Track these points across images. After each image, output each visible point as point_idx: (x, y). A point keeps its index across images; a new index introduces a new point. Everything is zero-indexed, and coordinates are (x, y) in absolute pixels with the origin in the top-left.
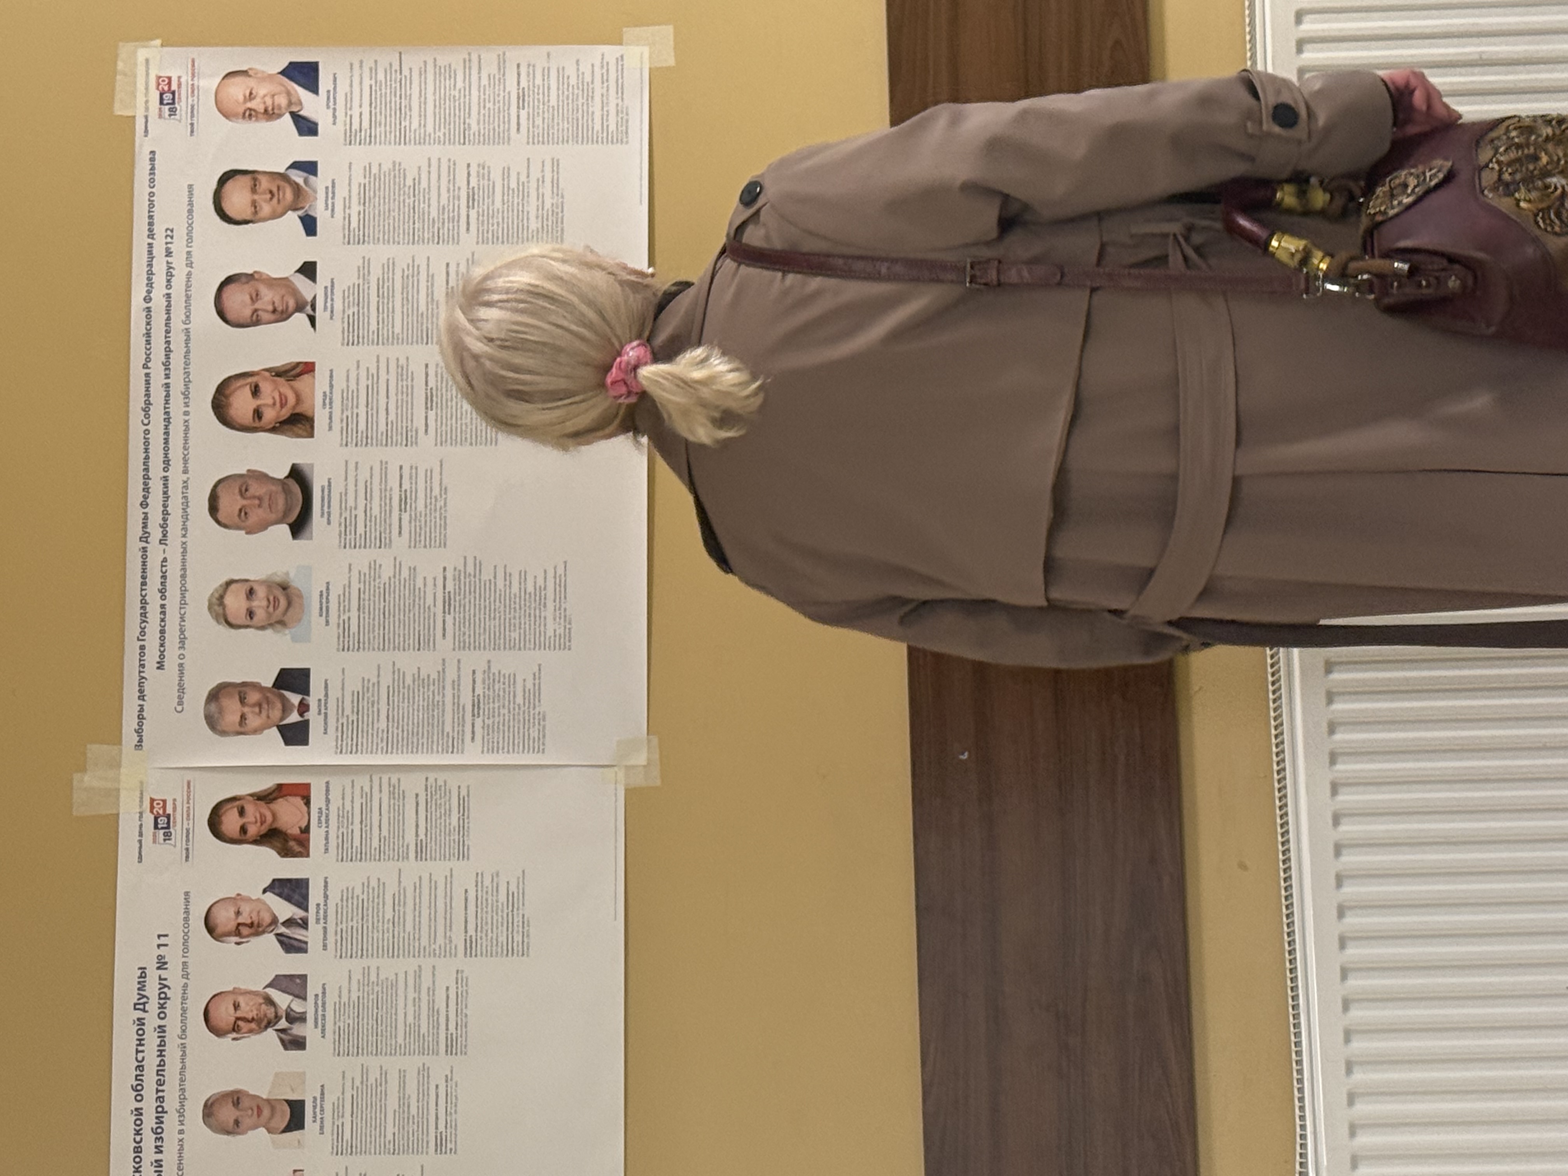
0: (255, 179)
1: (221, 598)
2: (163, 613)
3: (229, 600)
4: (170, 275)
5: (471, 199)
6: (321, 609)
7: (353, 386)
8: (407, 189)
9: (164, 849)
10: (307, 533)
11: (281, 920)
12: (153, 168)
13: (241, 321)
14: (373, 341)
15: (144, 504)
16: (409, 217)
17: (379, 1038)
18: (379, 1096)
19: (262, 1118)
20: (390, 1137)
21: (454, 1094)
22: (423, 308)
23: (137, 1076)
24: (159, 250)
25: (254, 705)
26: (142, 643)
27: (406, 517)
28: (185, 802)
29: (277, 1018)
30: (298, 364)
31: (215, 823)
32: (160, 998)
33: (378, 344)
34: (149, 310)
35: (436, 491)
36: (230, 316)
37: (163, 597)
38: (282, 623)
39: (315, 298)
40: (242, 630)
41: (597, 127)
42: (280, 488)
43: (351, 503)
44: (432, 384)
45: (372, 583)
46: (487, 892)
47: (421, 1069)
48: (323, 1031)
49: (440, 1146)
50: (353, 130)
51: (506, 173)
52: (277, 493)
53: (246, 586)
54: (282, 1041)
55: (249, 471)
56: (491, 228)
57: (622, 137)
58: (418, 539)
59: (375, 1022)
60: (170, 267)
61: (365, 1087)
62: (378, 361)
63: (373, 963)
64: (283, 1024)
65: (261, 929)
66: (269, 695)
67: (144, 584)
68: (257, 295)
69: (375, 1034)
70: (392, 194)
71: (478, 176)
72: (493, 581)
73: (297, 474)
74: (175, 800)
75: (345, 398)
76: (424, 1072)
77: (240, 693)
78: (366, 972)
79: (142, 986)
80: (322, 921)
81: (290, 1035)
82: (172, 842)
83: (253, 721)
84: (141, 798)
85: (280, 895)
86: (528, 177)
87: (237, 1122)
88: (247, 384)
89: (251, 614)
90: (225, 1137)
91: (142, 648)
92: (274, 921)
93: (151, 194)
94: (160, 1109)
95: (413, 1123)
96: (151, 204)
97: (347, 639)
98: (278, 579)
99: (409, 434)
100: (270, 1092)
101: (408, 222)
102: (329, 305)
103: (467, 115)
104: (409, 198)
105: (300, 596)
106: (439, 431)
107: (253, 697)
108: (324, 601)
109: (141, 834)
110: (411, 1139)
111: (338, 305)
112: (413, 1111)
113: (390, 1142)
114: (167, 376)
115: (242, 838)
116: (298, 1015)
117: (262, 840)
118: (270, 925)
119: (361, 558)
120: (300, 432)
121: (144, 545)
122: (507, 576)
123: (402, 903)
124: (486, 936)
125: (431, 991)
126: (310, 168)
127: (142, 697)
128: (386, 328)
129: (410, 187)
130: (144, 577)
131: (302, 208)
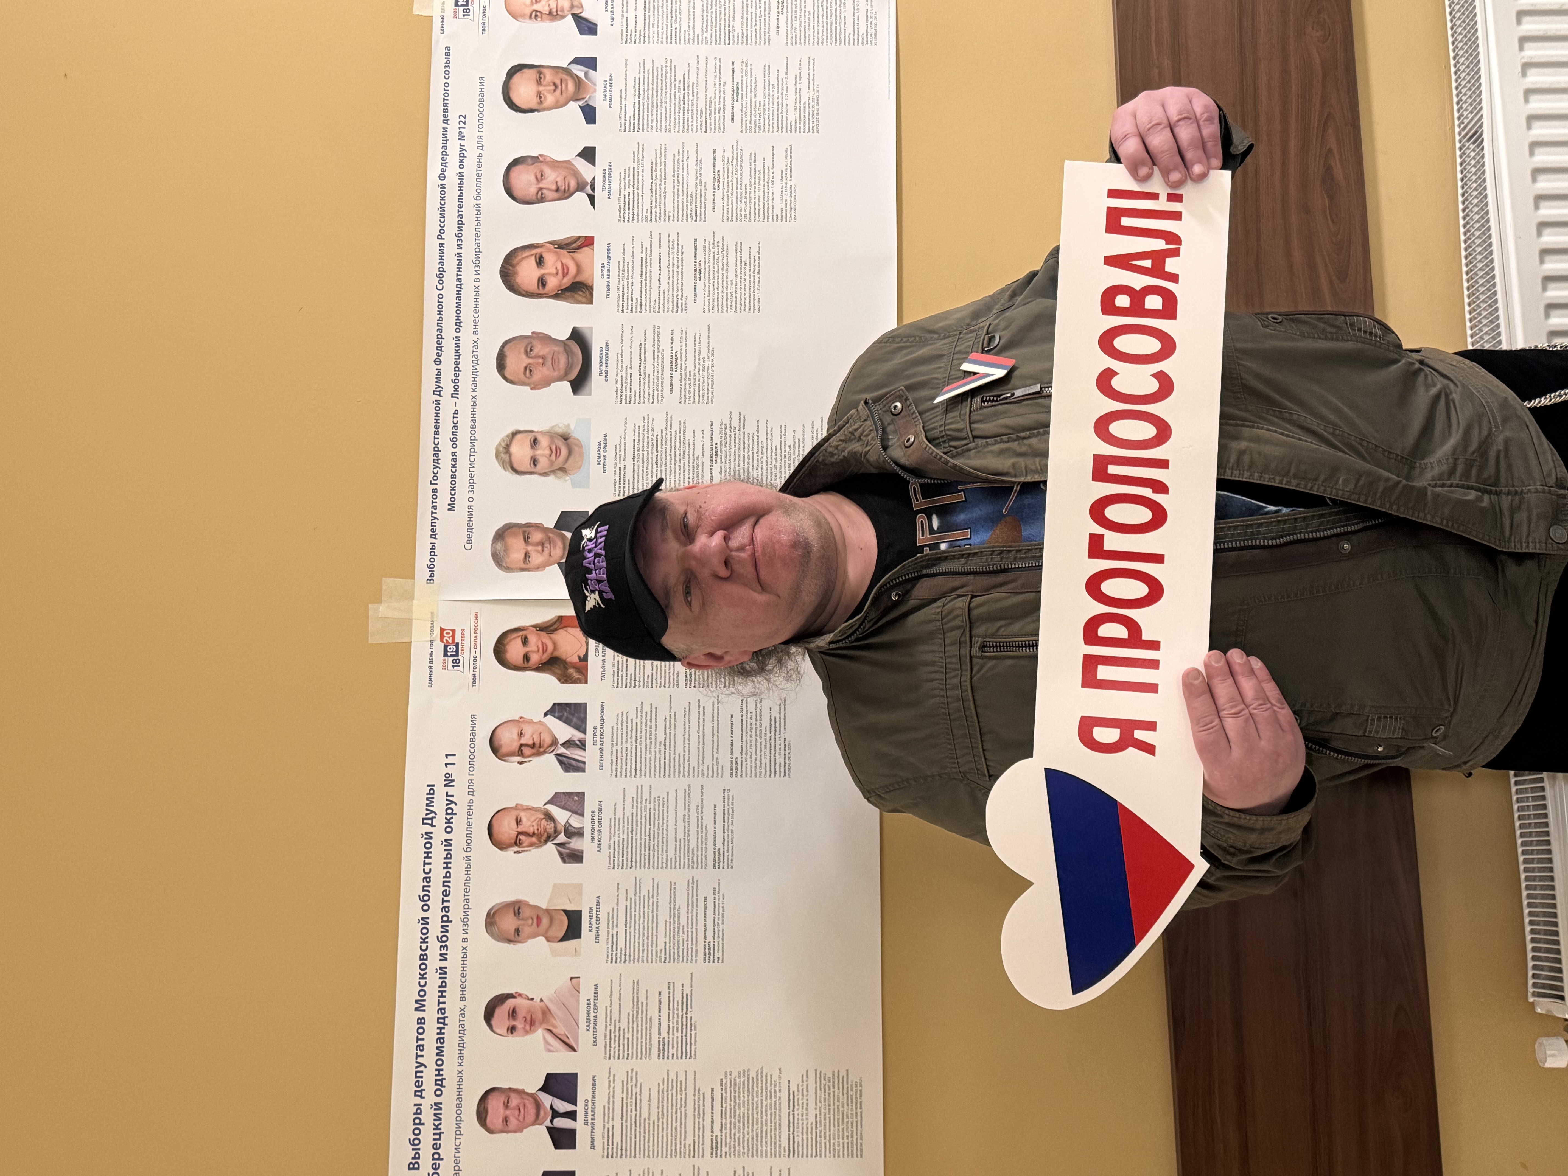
0: (540, 73)
1: (508, 446)
2: (454, 460)
3: (514, 449)
4: (462, 156)
5: (736, 91)
6: (599, 458)
7: (628, 258)
8: (677, 83)
9: (452, 674)
10: (586, 389)
11: (561, 741)
12: (448, 62)
13: (527, 198)
14: (647, 219)
15: (438, 361)
16: (680, 108)
17: (651, 852)
18: (651, 908)
19: (540, 927)
20: (661, 946)
21: (721, 905)
22: (692, 189)
23: (424, 887)
24: (452, 134)
25: (537, 544)
26: (434, 487)
27: (676, 375)
28: (473, 631)
29: (556, 833)
30: (579, 237)
31: (500, 652)
32: (447, 814)
33: (651, 221)
34: (443, 186)
35: (704, 354)
36: (516, 193)
37: (455, 445)
38: (563, 470)
39: (594, 179)
40: (528, 476)
41: (849, 30)
42: (560, 349)
43: (627, 363)
44: (700, 257)
45: (646, 435)
46: (751, 717)
47: (691, 881)
48: (599, 845)
49: (708, 955)
50: (629, 31)
51: (767, 69)
52: (559, 353)
53: (531, 436)
54: (560, 854)
55: (533, 333)
56: (753, 119)
57: (871, 38)
58: (688, 395)
59: (647, 838)
60: (462, 149)
61: (638, 898)
62: (651, 237)
63: (645, 781)
64: (562, 838)
65: (542, 750)
66: (551, 535)
67: (437, 433)
68: (542, 175)
69: (647, 849)
70: (664, 88)
71: (742, 73)
72: (756, 434)
73: (577, 336)
74: (463, 630)
75: (621, 269)
76: (693, 884)
77: (524, 532)
78: (639, 790)
79: (430, 803)
80: (599, 743)
81: (568, 849)
82: (460, 668)
83: (536, 558)
84: (432, 627)
85: (560, 718)
86: (787, 74)
87: (517, 931)
88: (532, 255)
89: (534, 461)
90: (506, 945)
91: (435, 491)
92: (555, 742)
93: (446, 85)
94: (445, 919)
95: (683, 933)
96: (446, 93)
97: (622, 486)
98: (560, 431)
99: (680, 301)
100: (549, 903)
101: (679, 112)
102: (607, 186)
103: (731, 19)
104: (679, 91)
105: (580, 445)
106: (707, 299)
107: (537, 536)
108: (602, 450)
109: (431, 661)
110: (681, 947)
111: (615, 186)
112: (683, 921)
113: (661, 950)
114: (460, 247)
115: (525, 665)
116: (576, 831)
117: (542, 667)
118: (551, 746)
119: (636, 413)
120: (580, 298)
121: (438, 398)
122: (769, 430)
123: (673, 727)
124: (751, 758)
125: (700, 808)
126: (590, 63)
127: (434, 536)
128: (658, 207)
129: (680, 81)
130: (436, 427)
131: (583, 99)
